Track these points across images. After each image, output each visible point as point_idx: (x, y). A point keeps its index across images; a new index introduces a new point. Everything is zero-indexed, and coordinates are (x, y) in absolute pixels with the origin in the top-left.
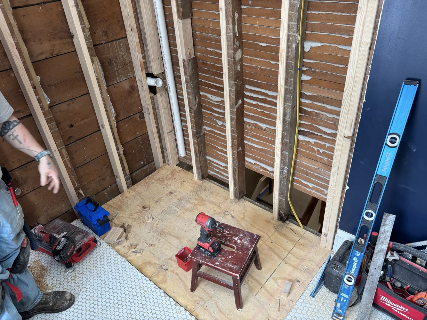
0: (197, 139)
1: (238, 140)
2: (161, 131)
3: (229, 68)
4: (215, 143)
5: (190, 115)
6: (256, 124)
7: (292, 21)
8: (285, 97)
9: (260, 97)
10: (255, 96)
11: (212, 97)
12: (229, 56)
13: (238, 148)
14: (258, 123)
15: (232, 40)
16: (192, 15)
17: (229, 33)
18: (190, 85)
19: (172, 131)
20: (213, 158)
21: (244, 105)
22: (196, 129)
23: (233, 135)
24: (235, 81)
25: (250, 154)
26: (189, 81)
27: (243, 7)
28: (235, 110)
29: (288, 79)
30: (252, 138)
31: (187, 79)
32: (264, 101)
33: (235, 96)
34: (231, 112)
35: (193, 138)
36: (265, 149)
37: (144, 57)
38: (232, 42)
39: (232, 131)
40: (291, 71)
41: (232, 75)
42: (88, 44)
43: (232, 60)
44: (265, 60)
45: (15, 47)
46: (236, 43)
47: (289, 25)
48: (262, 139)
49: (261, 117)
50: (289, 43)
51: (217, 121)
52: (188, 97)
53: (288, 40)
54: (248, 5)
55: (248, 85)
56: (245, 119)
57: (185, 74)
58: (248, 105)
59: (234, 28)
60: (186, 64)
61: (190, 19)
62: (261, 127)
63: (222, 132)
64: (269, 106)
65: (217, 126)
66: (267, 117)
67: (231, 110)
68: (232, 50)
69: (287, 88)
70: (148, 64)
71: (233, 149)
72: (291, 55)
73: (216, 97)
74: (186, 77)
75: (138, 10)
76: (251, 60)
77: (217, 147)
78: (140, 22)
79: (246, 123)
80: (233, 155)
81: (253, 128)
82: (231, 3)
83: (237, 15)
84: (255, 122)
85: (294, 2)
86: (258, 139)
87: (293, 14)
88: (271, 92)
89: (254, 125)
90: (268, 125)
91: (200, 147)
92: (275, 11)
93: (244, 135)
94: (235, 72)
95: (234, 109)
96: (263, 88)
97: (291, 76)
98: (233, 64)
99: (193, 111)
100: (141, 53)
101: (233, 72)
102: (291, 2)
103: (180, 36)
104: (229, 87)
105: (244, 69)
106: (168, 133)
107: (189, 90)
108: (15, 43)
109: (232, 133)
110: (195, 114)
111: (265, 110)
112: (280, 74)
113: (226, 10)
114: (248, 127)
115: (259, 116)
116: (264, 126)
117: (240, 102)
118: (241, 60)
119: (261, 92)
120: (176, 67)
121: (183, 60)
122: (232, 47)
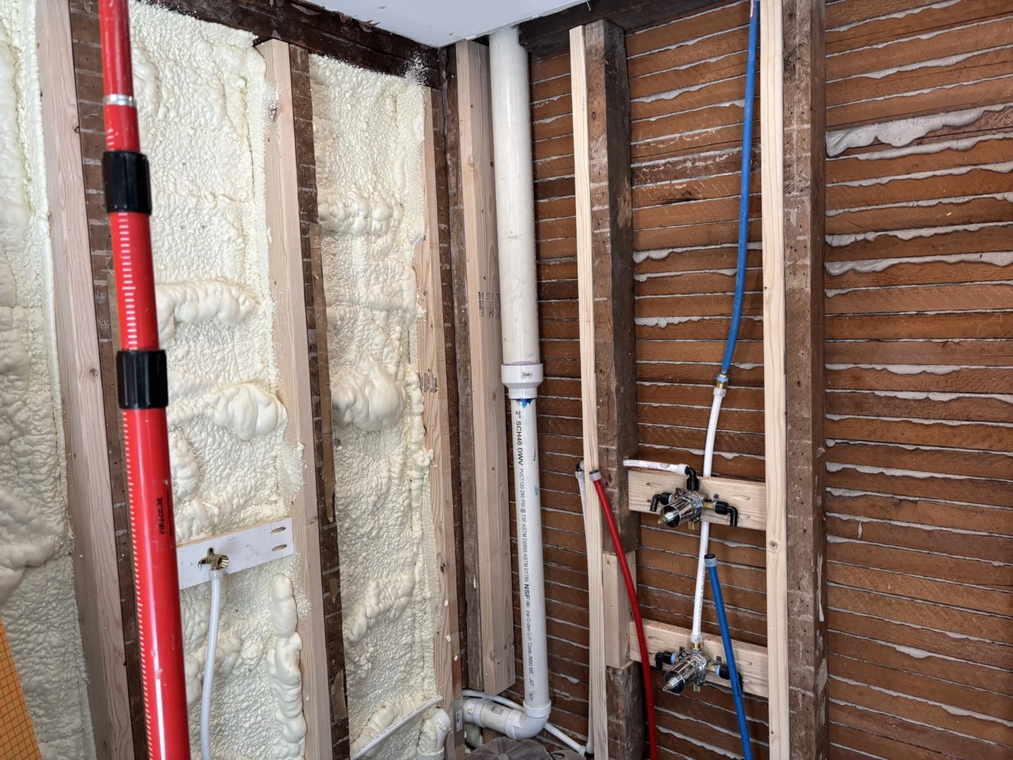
3: (791, 717)
12: (797, 679)
15: (811, 634)
17: (800, 613)
18: (625, 744)
26: (624, 733)
27: (831, 539)
31: (619, 726)
37: (463, 643)
38: (811, 642)
42: (330, 622)
43: (810, 694)
44: (919, 699)
45: (123, 659)
46: (818, 642)
54: (855, 536)
57: (612, 709)
59: (815, 599)
60: (620, 681)
68: (808, 664)
70: (471, 661)
74: (613, 720)
75: (466, 517)
76: (862, 692)
78: (466, 545)
82: (810, 531)
83: (820, 562)
92: (957, 563)
98: (811, 707)
100: (458, 633)
101: (813, 733)
103: (606, 600)
105: (833, 716)
108: (125, 646)
113: (791, 550)
118: (827, 691)
120: (562, 676)
121: (608, 667)
122: (808, 655)
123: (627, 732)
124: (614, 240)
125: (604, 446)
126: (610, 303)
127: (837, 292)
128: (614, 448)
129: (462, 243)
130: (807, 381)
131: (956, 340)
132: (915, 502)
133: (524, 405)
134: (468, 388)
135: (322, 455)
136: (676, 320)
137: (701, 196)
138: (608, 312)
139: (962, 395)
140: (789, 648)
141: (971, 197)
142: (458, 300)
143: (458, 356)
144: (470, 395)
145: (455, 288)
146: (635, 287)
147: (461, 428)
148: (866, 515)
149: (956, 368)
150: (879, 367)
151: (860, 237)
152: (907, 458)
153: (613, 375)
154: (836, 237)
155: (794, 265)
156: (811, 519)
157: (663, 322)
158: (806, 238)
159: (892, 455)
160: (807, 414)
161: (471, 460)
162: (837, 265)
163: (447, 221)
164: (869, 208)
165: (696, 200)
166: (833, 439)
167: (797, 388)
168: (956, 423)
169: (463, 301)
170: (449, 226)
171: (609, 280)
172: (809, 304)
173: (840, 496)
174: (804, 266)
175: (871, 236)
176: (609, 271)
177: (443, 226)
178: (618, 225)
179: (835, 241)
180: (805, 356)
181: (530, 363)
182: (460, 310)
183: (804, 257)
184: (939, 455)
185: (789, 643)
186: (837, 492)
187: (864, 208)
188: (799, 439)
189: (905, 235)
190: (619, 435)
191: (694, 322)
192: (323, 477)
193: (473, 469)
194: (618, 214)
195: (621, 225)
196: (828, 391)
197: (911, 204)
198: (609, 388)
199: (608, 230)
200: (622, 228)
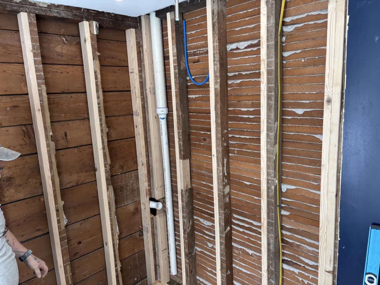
0: (189, 259)
1: (227, 264)
2: (156, 249)
3: (219, 200)
4: (205, 264)
5: (184, 236)
6: (243, 249)
7: (270, 169)
8: (268, 228)
9: (246, 226)
10: (241, 224)
11: (204, 221)
12: (219, 190)
13: (227, 272)
14: (245, 249)
15: (222, 178)
16: (191, 157)
17: (220, 173)
18: (185, 210)
19: (166, 249)
20: (203, 278)
21: (232, 231)
22: (188, 249)
23: (222, 259)
24: (224, 211)
25: (238, 278)
26: (185, 207)
27: (230, 155)
28: (224, 236)
29: (269, 214)
30: (240, 262)
31: (184, 205)
32: (250, 229)
33: (225, 224)
34: (221, 237)
35: (185, 257)
36: (253, 274)
37: (149, 185)
38: (222, 180)
39: (222, 255)
40: (272, 207)
41: (222, 206)
42: (107, 175)
43: (222, 193)
44: (249, 195)
45: (50, 178)
46: (225, 181)
47: (267, 172)
48: (249, 264)
49: (247, 243)
50: (269, 185)
51: (208, 243)
52: (183, 220)
53: (268, 183)
54: (235, 154)
55: (235, 214)
56: (233, 244)
57: (182, 201)
58: (236, 232)
59: (223, 170)
60: (184, 193)
61: (189, 160)
62: (248, 252)
63: (212, 253)
64: (254, 234)
65: (208, 248)
66: (253, 244)
67: (220, 236)
68: (221, 186)
69: (269, 221)
70: (152, 190)
71: (222, 273)
72: (271, 195)
73: (207, 221)
74: (183, 204)
75: (149, 151)
76: (237, 194)
77: (207, 267)
78: (150, 159)
79: (234, 248)
80: (222, 278)
81: (241, 253)
82: (221, 152)
83: (225, 160)
84: (243, 248)
85: (271, 156)
86: (245, 264)
87: (270, 164)
88: (256, 222)
89: (241, 250)
90: (255, 251)
91: (191, 267)
92: (255, 159)
93: (232, 258)
94: (224, 203)
95: (224, 234)
96: (248, 218)
97: (272, 211)
98: (222, 197)
99: (187, 233)
100: (147, 182)
101: (223, 203)
102: (268, 156)
103: (180, 172)
104: (219, 215)
105: (231, 200)
106: (162, 251)
107: (184, 215)
108: (51, 176)
109: (221, 256)
110: (188, 236)
111: (251, 238)
112: (262, 209)
113: (217, 157)
114: (236, 251)
115: (246, 242)
116: (251, 252)
117: (229, 228)
118: (229, 194)
119: (247, 221)
120: (175, 194)
121: (181, 190)
122: (221, 184)
123: (186, 207)
124: (179, 74)
125: (179, 131)
126: (178, 91)
127: (230, 88)
128: (181, 131)
129: (145, 73)
130: (219, 113)
131: (254, 102)
132: (247, 144)
133: (162, 120)
134: (148, 115)
135: (103, 132)
136: (197, 96)
137: (201, 61)
138: (178, 94)
139: (255, 116)
140: (218, 182)
141: (257, 63)
142: (145, 89)
143: (145, 106)
144: (148, 117)
145: (144, 86)
146: (187, 87)
147: (147, 126)
148: (237, 148)
149: (254, 109)
150: (239, 109)
151: (235, 74)
152: (245, 133)
153: (180, 111)
154: (230, 73)
155: (216, 81)
156: (221, 149)
157: (194, 96)
158: (218, 74)
159: (242, 132)
160: (219, 121)
161: (150, 135)
162: (230, 81)
163: (141, 67)
164: (236, 66)
165: (200, 62)
166: (230, 128)
167: (217, 115)
168: (255, 123)
169: (146, 90)
170: (142, 68)
171: (178, 85)
172: (219, 92)
173: (232, 143)
174: (218, 82)
175: (237, 73)
176: (178, 83)
177: (140, 69)
178: (181, 70)
179: (229, 74)
180: (219, 106)
181: (163, 108)
182: (145, 93)
183: (218, 80)
184: (251, 132)
185: (218, 181)
186: (231, 142)
187: (235, 66)
188: (218, 128)
189: (244, 73)
190: (182, 128)
191: (200, 97)
192: (103, 138)
193: (150, 138)
194: (180, 66)
195: (182, 69)
196: (229, 115)
197: (245, 65)
198: (179, 115)
199: (177, 71)
200: (182, 70)
